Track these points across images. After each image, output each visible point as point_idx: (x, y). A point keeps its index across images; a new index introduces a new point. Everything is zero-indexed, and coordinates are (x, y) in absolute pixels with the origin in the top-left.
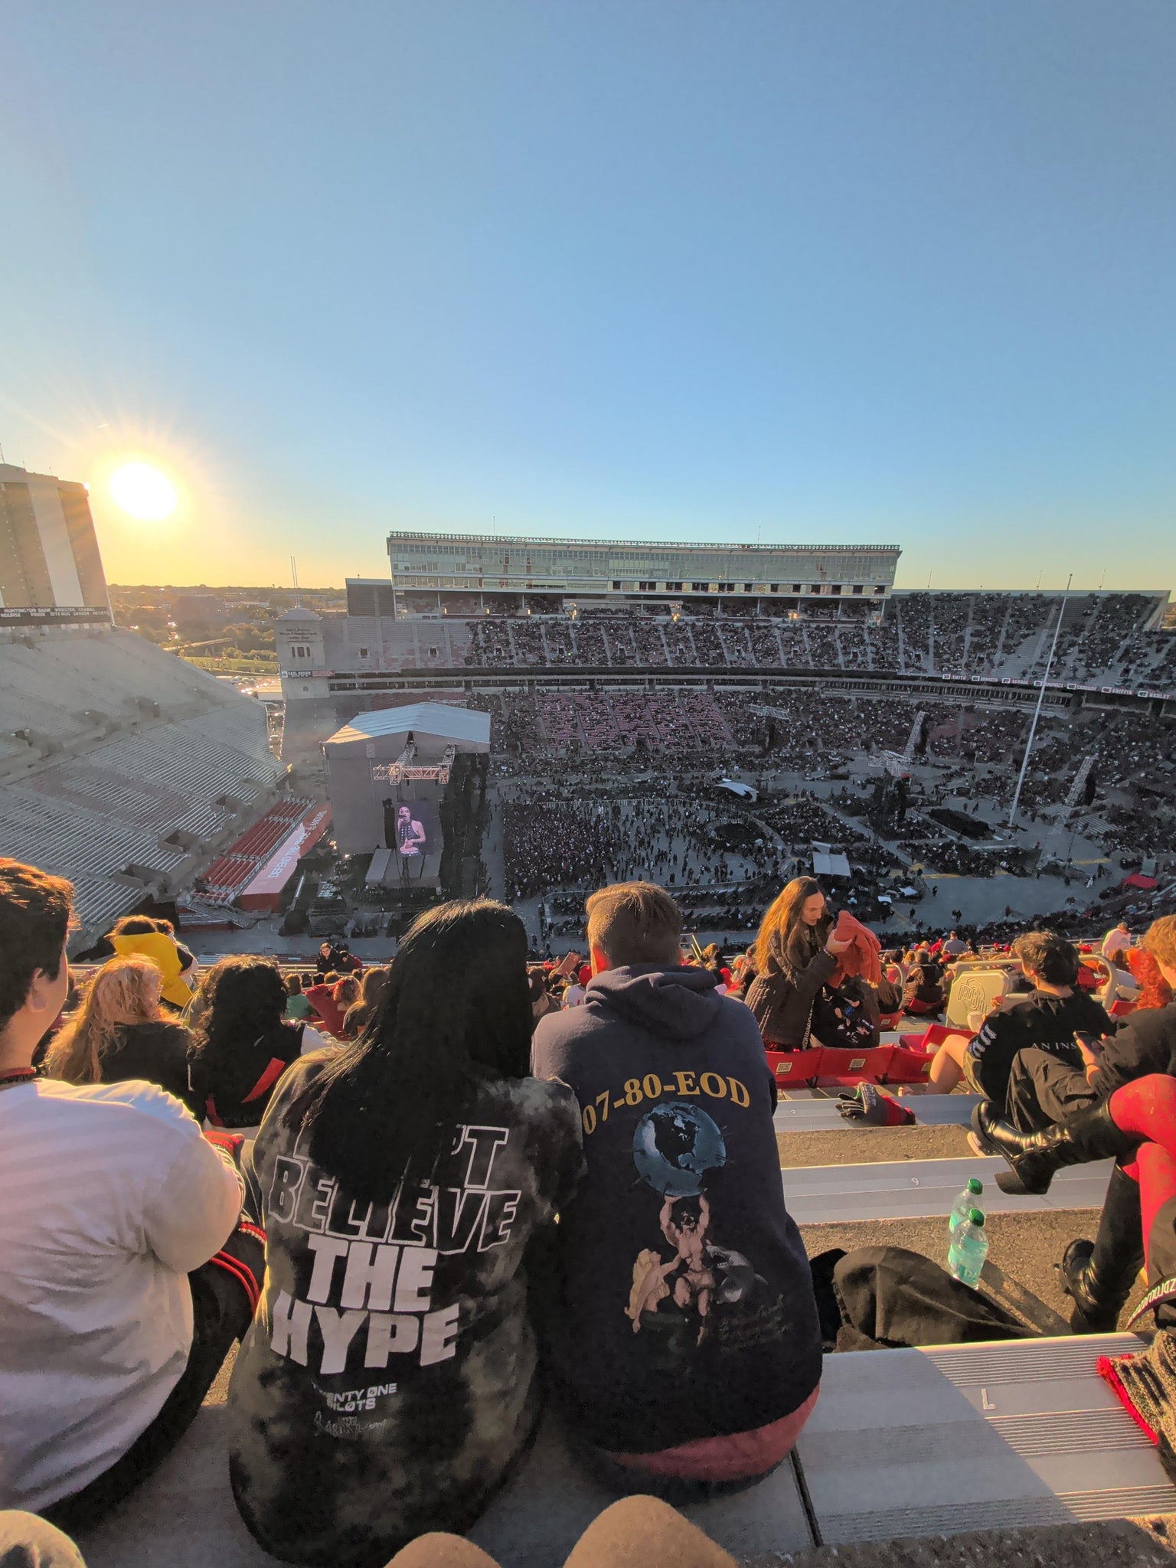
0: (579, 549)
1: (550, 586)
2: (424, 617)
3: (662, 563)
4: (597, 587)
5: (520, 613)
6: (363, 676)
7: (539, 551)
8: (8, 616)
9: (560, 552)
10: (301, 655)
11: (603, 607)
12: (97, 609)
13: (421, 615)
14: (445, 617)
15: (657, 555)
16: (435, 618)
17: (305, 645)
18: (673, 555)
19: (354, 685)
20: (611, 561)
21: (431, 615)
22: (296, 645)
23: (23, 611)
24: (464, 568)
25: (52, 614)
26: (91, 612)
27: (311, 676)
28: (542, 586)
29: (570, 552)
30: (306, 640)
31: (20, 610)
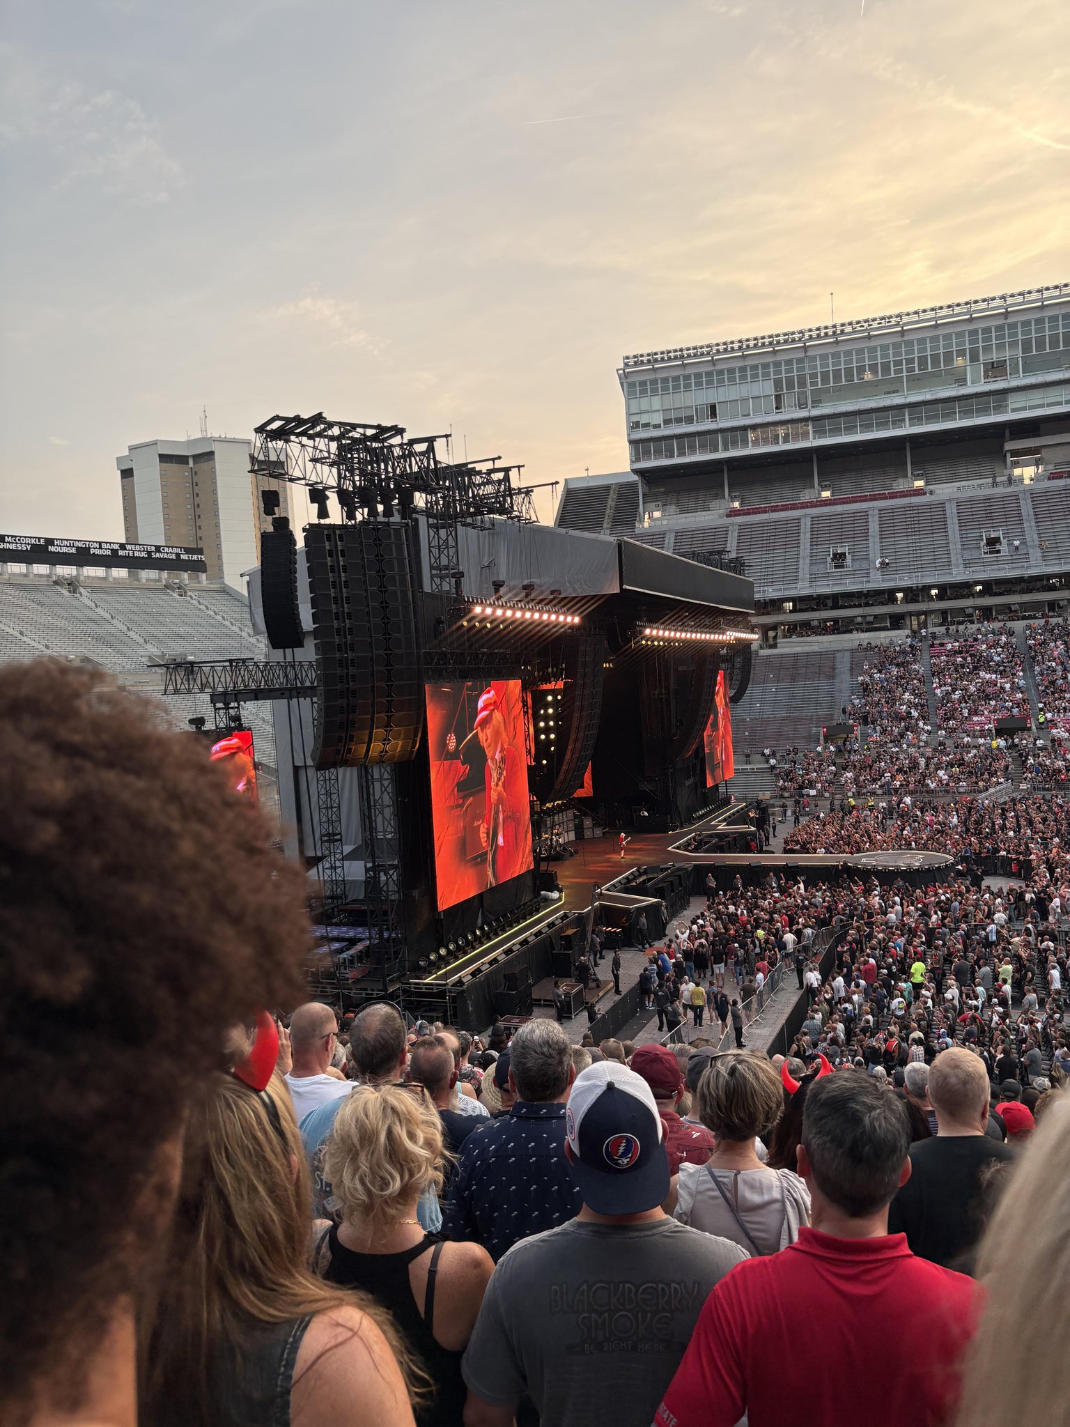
5: (900, 488)
8: (58, 549)
23: (80, 545)
25: (121, 553)
26: (178, 555)
31: (77, 544)
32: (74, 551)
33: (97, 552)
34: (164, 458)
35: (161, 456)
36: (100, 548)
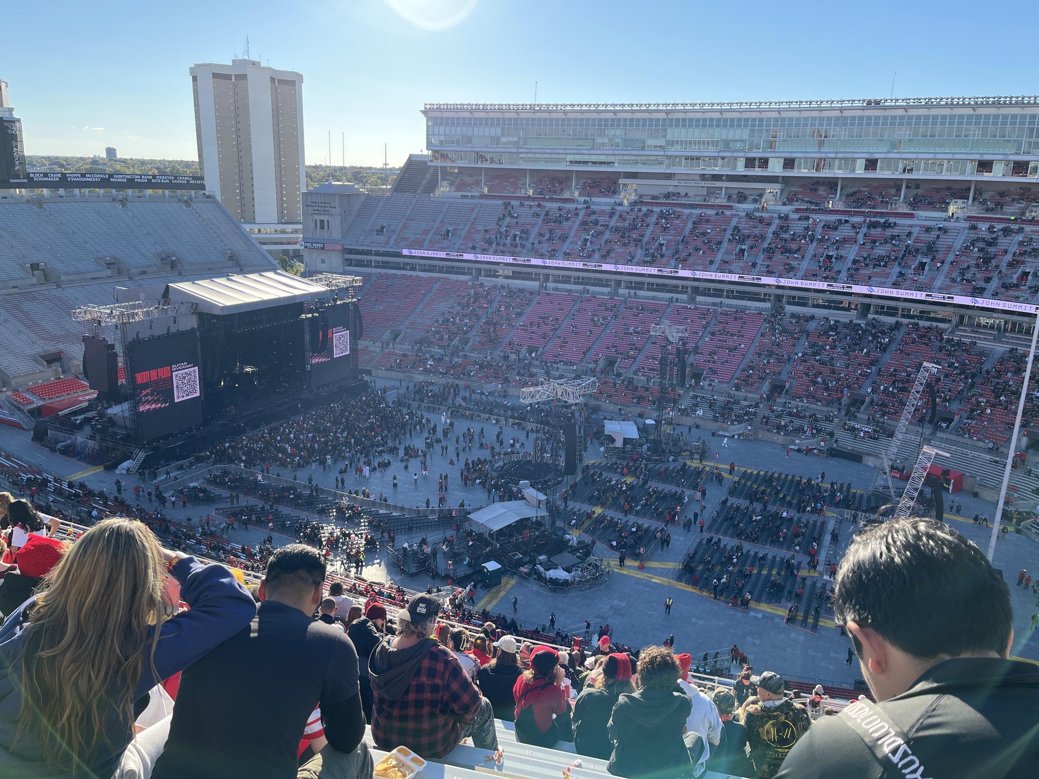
0: (629, 116)
1: (594, 163)
2: (463, 197)
3: (738, 131)
4: (652, 163)
5: (566, 195)
6: (377, 254)
7: (582, 120)
8: (116, 180)
9: (606, 120)
10: (322, 227)
11: (671, 189)
12: (194, 178)
13: (459, 194)
14: (483, 196)
15: (732, 120)
16: (473, 197)
17: (325, 218)
18: (754, 120)
19: (371, 261)
20: (669, 130)
21: (470, 194)
22: (319, 218)
24: (498, 143)
25: (153, 181)
26: (188, 181)
27: (323, 248)
28: (586, 163)
29: (619, 120)
30: (326, 212)
31: (127, 176)
32: (125, 180)
33: (139, 181)
34: (215, 76)
35: (213, 74)
36: (141, 178)
